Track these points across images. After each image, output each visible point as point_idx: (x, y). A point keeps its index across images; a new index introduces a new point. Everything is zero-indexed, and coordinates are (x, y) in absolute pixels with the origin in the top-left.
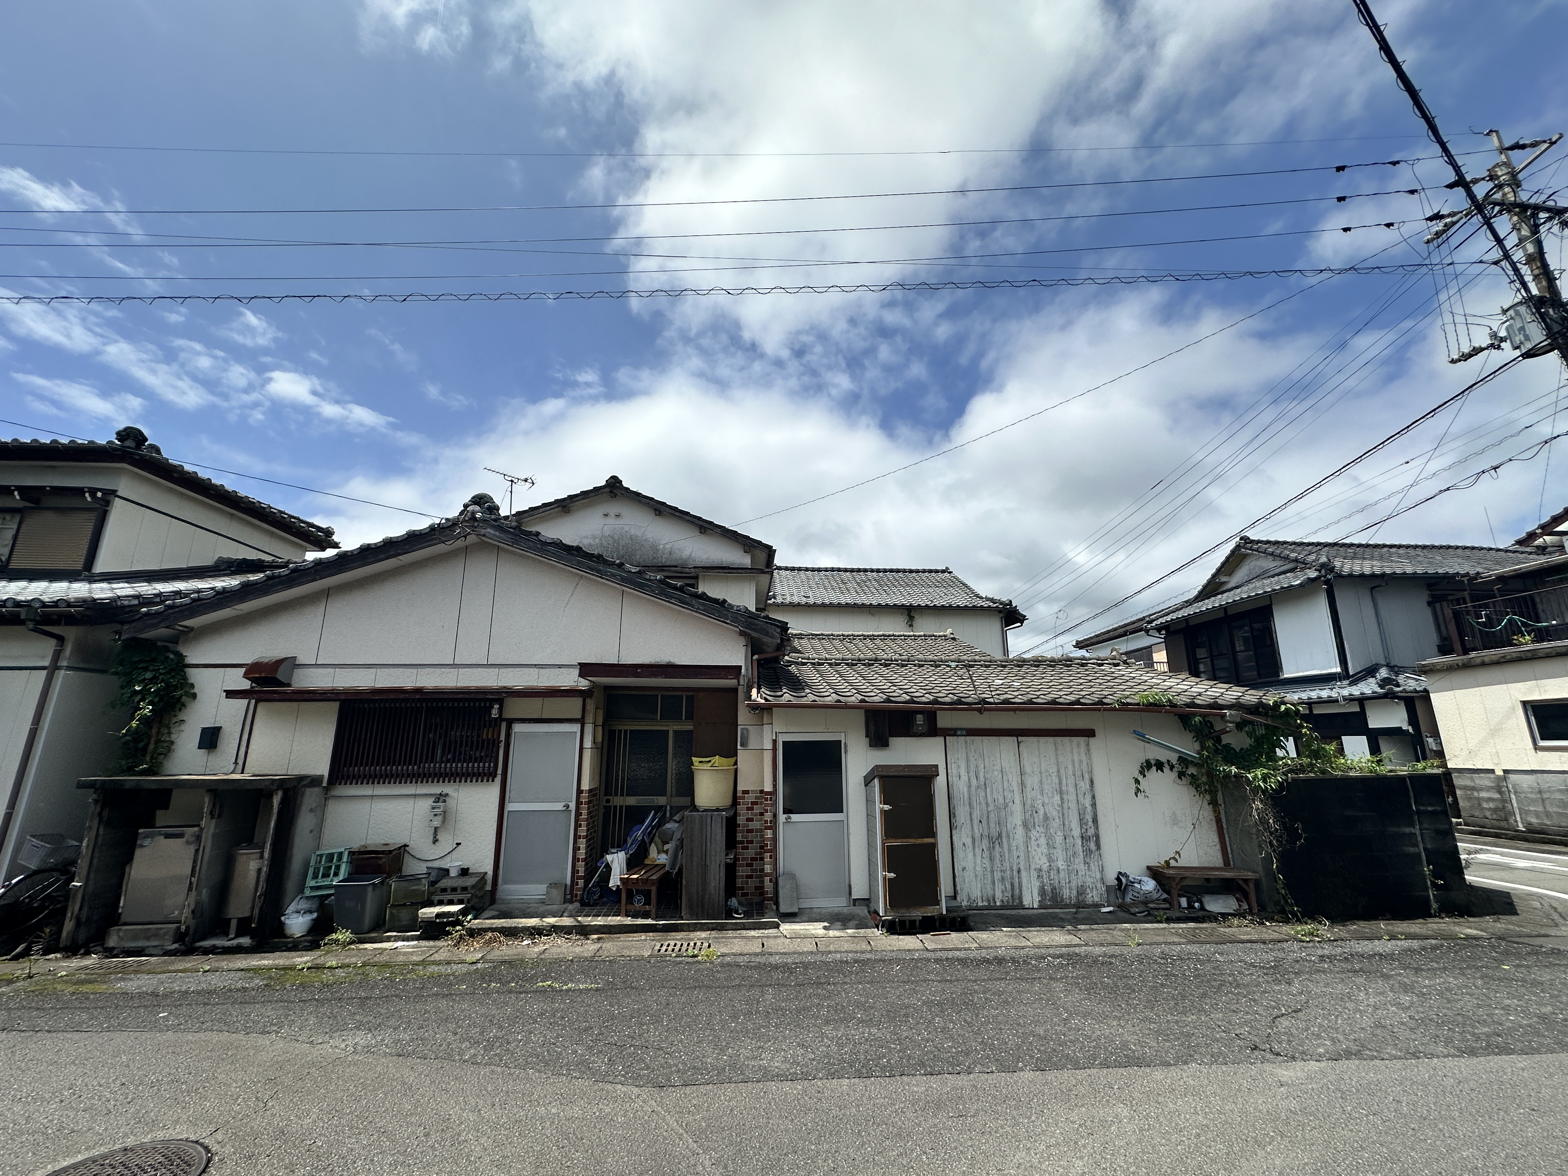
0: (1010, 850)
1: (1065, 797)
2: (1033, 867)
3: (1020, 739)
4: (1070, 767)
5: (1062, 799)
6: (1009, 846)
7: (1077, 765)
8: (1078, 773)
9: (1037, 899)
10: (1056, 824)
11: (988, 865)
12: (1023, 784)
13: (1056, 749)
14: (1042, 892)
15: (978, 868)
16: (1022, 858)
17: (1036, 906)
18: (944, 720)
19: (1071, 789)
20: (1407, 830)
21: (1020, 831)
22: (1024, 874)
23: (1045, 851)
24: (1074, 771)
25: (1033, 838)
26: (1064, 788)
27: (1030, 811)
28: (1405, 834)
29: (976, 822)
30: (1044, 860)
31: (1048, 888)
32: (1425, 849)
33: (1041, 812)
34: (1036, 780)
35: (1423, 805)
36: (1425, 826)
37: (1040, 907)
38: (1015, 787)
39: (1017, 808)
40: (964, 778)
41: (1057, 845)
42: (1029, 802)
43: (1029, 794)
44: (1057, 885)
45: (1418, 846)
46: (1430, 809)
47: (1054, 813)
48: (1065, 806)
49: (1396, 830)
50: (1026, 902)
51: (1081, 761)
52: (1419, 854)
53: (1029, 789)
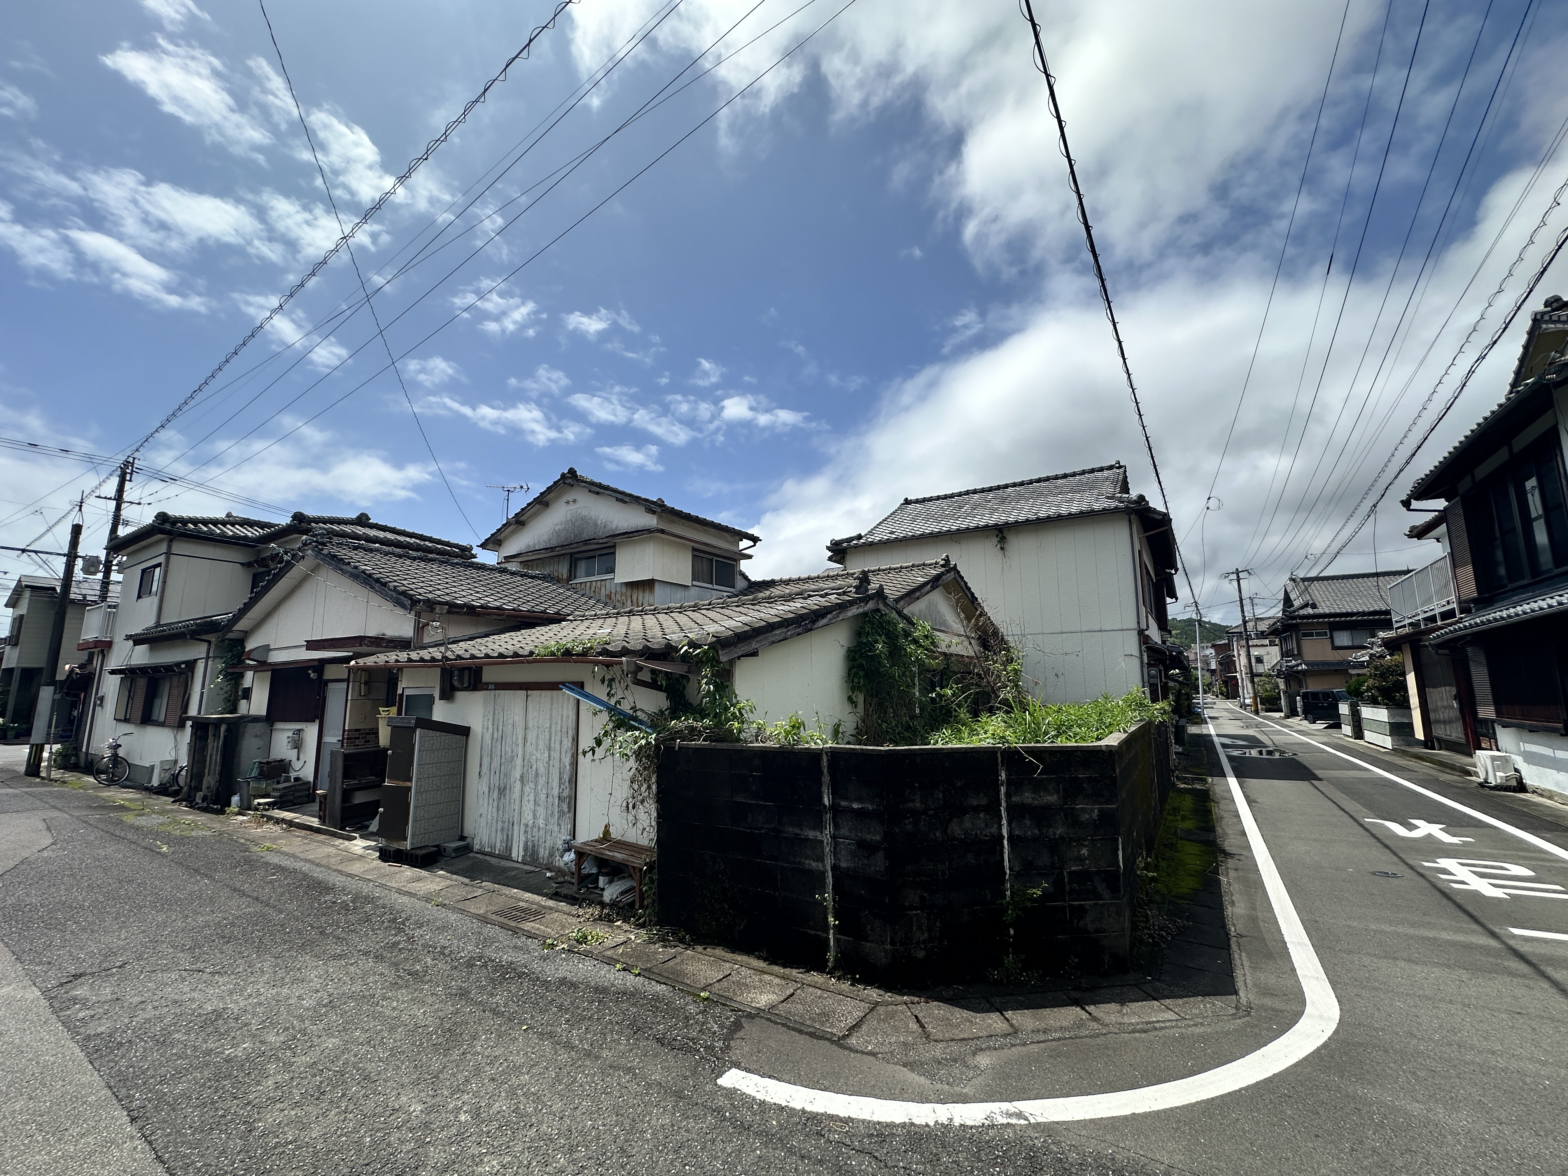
0: (510, 803)
1: (552, 754)
2: (523, 821)
3: (530, 692)
4: (559, 722)
5: (549, 756)
6: (510, 799)
7: (564, 719)
8: (564, 730)
9: (522, 853)
10: (542, 781)
11: (495, 815)
12: (525, 739)
13: (552, 704)
14: (526, 849)
15: (489, 816)
16: (516, 811)
17: (520, 860)
18: (488, 676)
19: (557, 746)
20: (811, 834)
21: (518, 785)
22: (516, 827)
23: (532, 807)
24: (562, 727)
25: (526, 793)
26: (552, 745)
27: (527, 764)
28: (807, 839)
29: (492, 772)
30: (531, 816)
31: (530, 844)
32: (834, 868)
33: (534, 768)
34: (535, 735)
35: (846, 799)
36: (844, 831)
37: (524, 863)
38: (520, 742)
39: (519, 761)
40: (490, 730)
41: (541, 803)
42: (527, 757)
43: (530, 749)
44: (536, 842)
45: (823, 861)
46: (855, 806)
47: (542, 770)
48: (551, 763)
49: (797, 831)
50: (514, 855)
51: (568, 717)
52: (823, 873)
53: (528, 744)
